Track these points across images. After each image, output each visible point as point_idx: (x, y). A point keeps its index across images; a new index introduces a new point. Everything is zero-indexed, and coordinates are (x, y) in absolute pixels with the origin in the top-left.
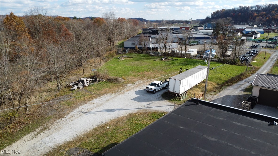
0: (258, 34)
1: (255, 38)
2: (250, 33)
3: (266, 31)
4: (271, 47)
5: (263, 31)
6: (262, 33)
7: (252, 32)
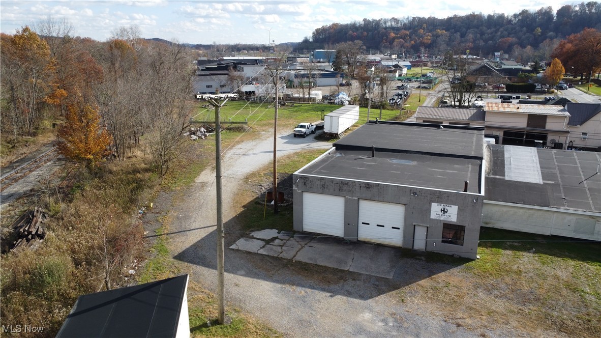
0: (403, 70)
1: (400, 75)
2: (392, 67)
3: (414, 65)
4: (425, 88)
5: (410, 64)
6: (409, 68)
7: (394, 66)
